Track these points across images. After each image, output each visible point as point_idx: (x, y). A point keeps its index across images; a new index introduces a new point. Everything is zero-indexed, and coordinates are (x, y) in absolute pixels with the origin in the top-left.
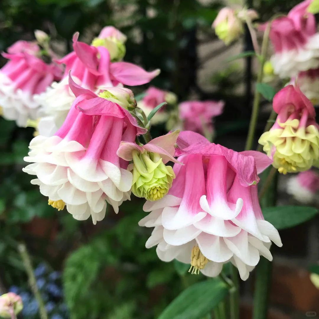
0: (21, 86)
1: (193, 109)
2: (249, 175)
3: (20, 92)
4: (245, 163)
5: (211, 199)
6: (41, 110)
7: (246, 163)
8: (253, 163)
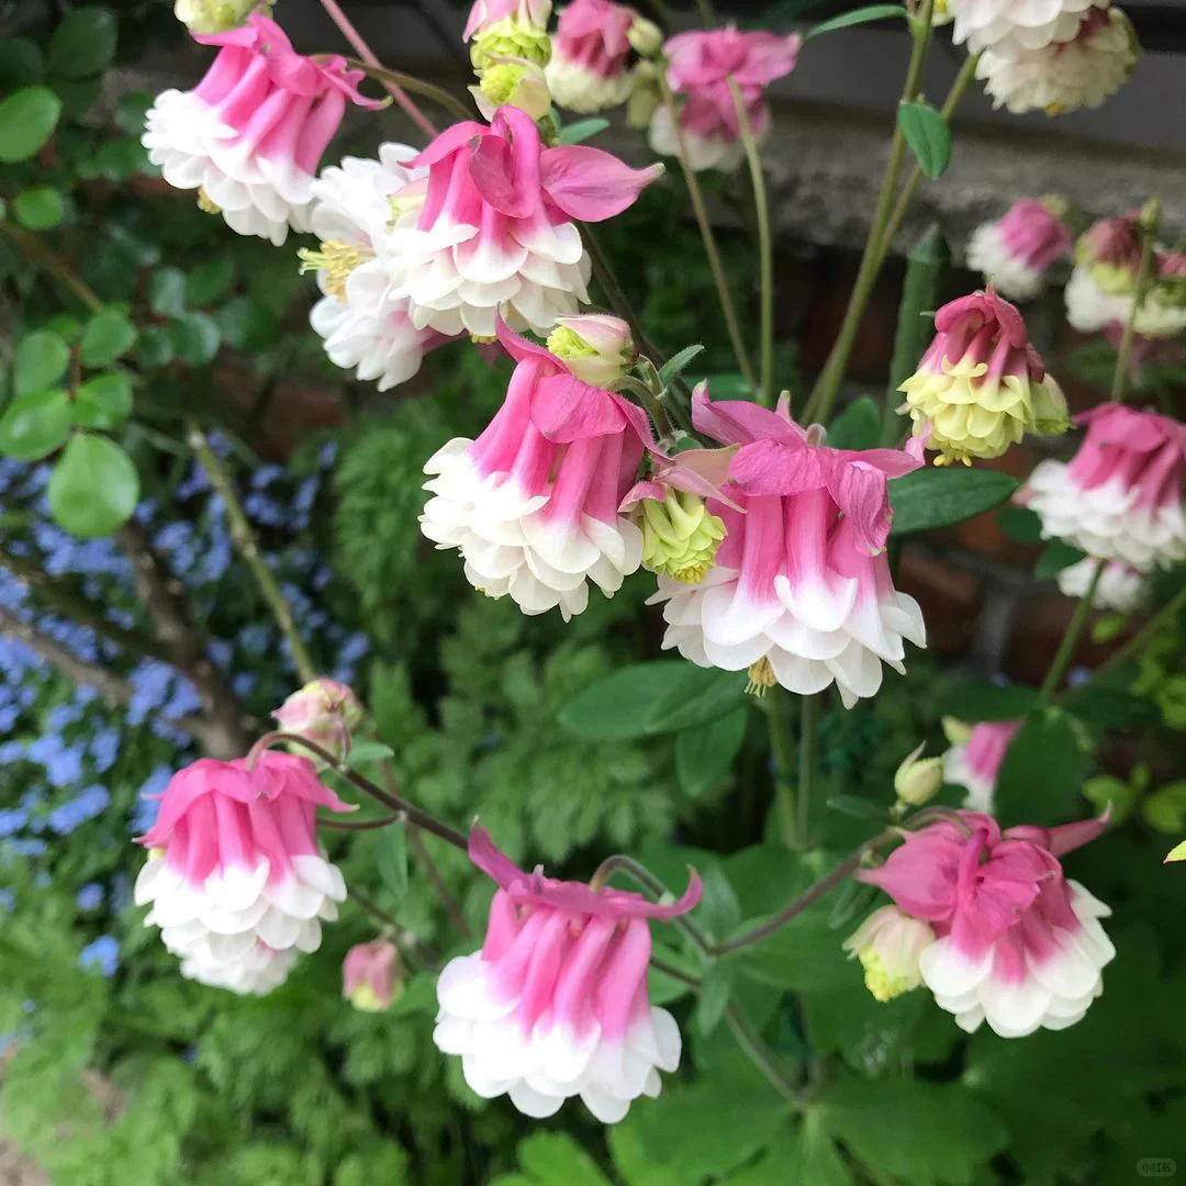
0: (265, 144)
1: (707, 56)
2: (873, 516)
3: (262, 162)
4: (865, 492)
5: (795, 575)
6: (319, 208)
7: (868, 491)
8: (882, 486)
